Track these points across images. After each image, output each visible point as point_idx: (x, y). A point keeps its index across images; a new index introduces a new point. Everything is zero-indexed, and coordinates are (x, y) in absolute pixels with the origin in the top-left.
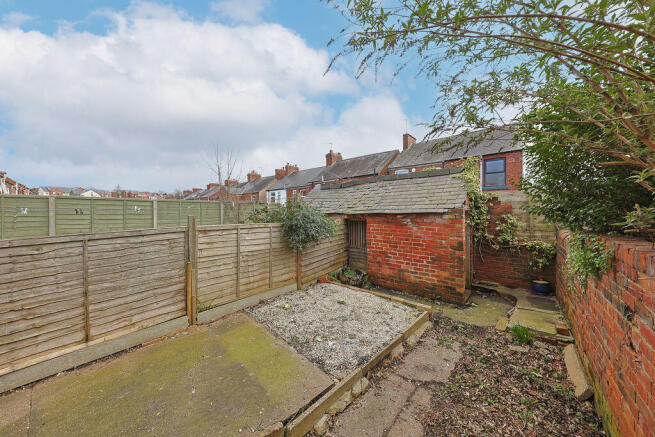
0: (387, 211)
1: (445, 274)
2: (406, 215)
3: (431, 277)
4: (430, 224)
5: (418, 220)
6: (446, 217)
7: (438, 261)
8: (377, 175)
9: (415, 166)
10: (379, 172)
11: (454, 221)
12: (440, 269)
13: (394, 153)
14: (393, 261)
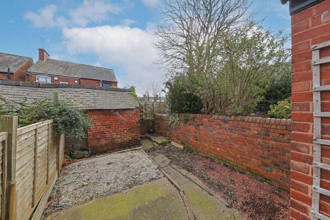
0: (105, 108)
1: (134, 134)
3: (128, 138)
4: (128, 114)
5: (123, 112)
6: (135, 110)
7: (131, 130)
8: (12, 74)
9: (57, 76)
10: (14, 72)
11: (137, 112)
12: (132, 132)
13: (28, 60)
14: (108, 135)
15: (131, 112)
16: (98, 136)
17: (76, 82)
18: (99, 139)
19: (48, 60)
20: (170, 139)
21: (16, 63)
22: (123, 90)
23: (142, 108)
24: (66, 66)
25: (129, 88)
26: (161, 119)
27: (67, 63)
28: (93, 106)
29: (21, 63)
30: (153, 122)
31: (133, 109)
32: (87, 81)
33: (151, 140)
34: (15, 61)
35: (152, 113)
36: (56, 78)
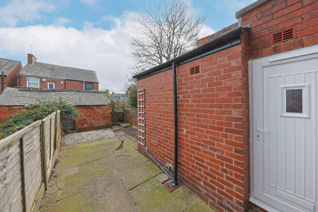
0: (87, 104)
1: (106, 121)
2: (94, 106)
3: (103, 124)
4: (102, 108)
5: (99, 107)
7: (105, 118)
8: (6, 76)
9: (46, 78)
10: (7, 75)
11: (109, 107)
12: (106, 120)
13: (17, 64)
14: (89, 121)
15: (105, 107)
16: (82, 122)
17: (62, 82)
18: (82, 124)
19: (36, 63)
20: (132, 124)
21: (8, 67)
22: (101, 92)
23: (115, 104)
24: (52, 68)
25: (104, 90)
26: (127, 112)
27: (53, 66)
28: (79, 103)
29: (12, 66)
30: (123, 114)
31: (106, 105)
32: (72, 81)
33: (120, 125)
34: (6, 65)
35: (123, 107)
36: (44, 80)
